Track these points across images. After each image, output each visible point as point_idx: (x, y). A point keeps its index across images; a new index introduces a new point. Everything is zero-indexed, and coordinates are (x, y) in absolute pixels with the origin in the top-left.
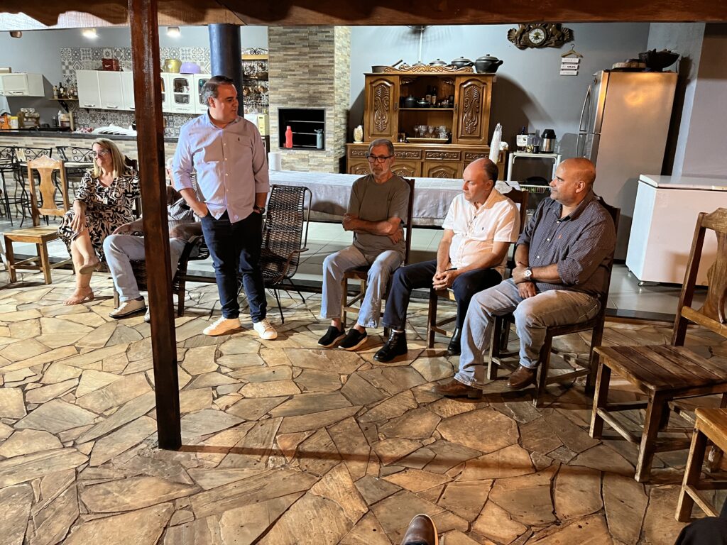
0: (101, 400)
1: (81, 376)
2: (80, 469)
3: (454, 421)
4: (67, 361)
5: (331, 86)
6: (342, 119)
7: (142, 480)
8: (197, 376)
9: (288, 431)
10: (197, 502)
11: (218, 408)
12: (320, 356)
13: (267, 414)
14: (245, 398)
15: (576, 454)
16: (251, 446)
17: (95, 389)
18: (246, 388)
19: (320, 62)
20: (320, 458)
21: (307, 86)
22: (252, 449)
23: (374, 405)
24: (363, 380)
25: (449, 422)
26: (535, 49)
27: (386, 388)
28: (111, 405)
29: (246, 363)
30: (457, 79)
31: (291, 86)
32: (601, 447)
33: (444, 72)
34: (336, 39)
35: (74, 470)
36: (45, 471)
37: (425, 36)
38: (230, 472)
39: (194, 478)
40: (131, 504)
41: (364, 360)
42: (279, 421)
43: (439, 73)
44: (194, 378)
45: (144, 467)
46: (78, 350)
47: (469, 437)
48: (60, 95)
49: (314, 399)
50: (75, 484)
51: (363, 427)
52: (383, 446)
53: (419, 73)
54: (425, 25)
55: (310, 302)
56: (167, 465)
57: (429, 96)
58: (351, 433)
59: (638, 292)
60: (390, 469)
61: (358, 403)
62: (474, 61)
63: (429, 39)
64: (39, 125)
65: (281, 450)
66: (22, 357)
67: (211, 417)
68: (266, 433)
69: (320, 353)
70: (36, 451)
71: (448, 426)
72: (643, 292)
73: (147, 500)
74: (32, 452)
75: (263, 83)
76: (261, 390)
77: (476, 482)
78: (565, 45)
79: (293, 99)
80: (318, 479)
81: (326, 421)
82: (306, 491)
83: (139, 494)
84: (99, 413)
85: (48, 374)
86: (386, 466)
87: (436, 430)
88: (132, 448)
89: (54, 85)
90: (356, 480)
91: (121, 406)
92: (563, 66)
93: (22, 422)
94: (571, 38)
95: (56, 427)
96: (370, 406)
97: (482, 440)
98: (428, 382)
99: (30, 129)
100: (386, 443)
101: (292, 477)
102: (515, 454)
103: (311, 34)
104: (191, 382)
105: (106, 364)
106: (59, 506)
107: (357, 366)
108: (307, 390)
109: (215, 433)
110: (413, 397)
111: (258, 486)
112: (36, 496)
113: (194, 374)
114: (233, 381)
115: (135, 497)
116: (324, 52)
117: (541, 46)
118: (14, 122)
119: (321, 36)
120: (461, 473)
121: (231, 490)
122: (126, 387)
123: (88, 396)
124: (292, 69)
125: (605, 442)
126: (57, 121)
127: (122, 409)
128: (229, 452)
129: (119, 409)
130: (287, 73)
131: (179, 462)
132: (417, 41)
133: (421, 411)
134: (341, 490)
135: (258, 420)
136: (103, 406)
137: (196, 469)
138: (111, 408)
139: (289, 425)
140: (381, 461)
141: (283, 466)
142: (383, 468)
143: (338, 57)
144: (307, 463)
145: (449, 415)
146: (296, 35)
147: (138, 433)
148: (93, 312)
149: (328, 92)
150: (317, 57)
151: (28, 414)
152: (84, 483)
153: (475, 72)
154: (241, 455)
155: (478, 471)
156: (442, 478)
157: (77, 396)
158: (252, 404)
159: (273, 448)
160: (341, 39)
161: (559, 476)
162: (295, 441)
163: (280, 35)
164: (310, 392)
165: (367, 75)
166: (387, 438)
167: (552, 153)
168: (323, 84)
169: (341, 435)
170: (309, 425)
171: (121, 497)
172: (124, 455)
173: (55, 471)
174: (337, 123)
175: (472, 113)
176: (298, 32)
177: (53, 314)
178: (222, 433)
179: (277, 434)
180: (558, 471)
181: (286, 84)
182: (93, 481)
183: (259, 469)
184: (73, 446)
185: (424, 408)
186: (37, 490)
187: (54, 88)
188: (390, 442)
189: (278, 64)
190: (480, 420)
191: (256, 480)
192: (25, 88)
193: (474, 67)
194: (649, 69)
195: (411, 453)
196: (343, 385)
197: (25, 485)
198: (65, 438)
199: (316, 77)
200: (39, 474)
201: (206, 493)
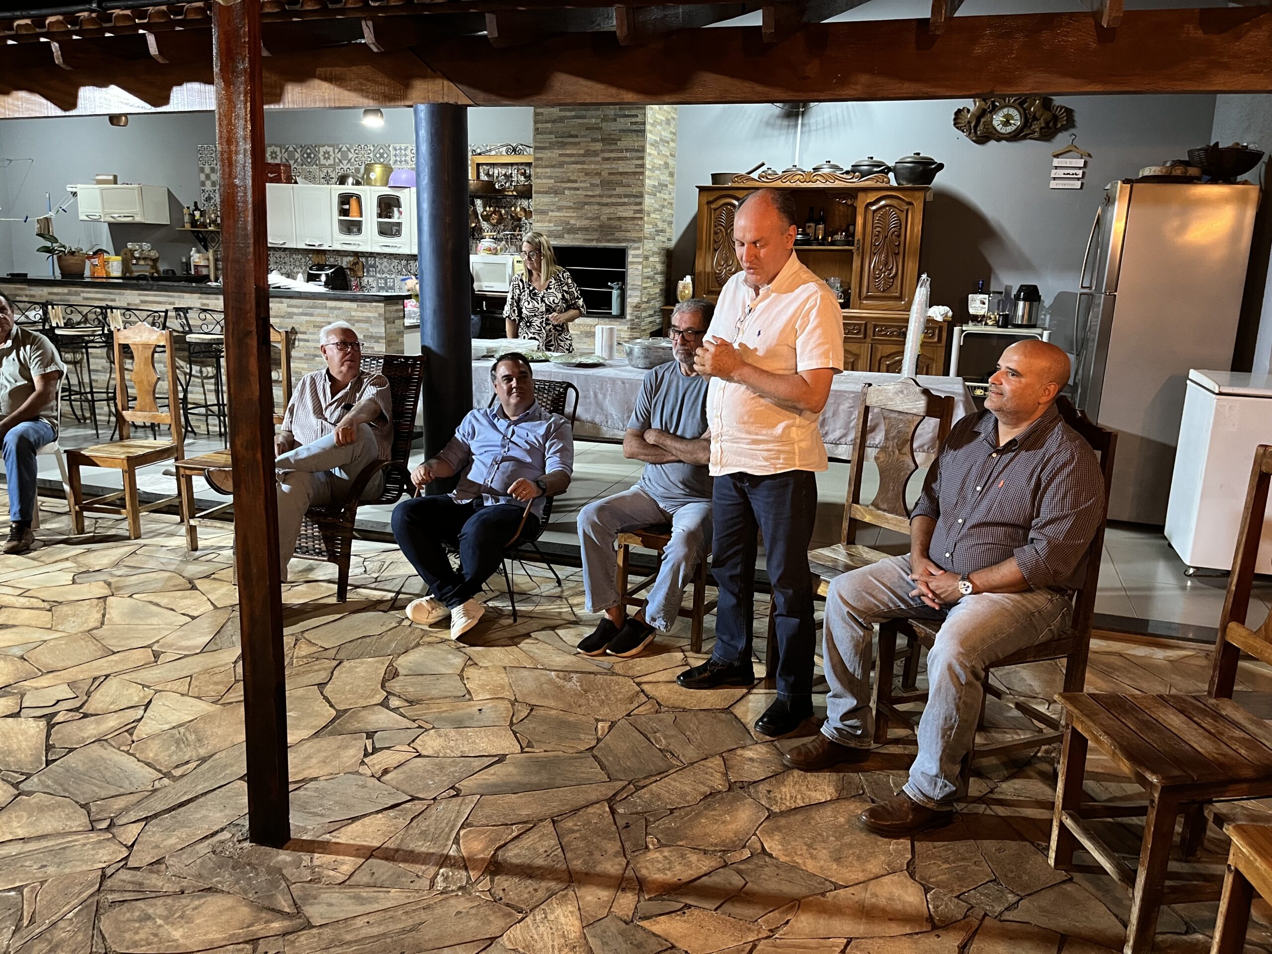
0: (173, 748)
1: (150, 702)
2: (109, 872)
3: (792, 819)
4: (134, 675)
5: (638, 208)
6: (657, 263)
7: (210, 899)
8: (346, 711)
9: (484, 821)
10: (294, 947)
11: (369, 773)
12: (568, 685)
13: (453, 788)
14: (420, 756)
15: (1016, 899)
16: (412, 846)
17: (166, 727)
18: (426, 738)
19: (622, 167)
20: (530, 877)
21: (596, 207)
22: (412, 852)
23: (648, 781)
24: (637, 734)
25: (783, 822)
26: (1004, 142)
27: (678, 751)
28: (186, 758)
29: (434, 692)
30: (861, 195)
31: (570, 208)
32: (1068, 887)
33: (838, 184)
34: (648, 127)
35: (100, 873)
36: (51, 870)
37: (806, 121)
38: (365, 894)
39: (298, 902)
40: (181, 941)
41: (647, 696)
42: (472, 801)
43: (829, 185)
44: (340, 714)
45: (218, 875)
46: (156, 655)
47: (815, 852)
48: (194, 222)
49: (542, 765)
50: (96, 898)
51: (621, 822)
52: (652, 861)
53: (794, 185)
54: (806, 103)
55: (571, 585)
56: (257, 875)
57: (812, 225)
58: (596, 832)
59: (1184, 588)
60: (655, 907)
61: (619, 776)
62: (891, 164)
63: (813, 128)
64: (158, 272)
65: (463, 858)
66: (60, 665)
67: (354, 788)
68: (443, 825)
69: (570, 679)
70: (46, 833)
71: (778, 829)
72: (1193, 588)
73: (210, 936)
74: (39, 833)
75: (525, 203)
76: (452, 743)
77: (813, 943)
78: (1060, 136)
79: (572, 230)
80: (520, 916)
81: (555, 807)
82: (493, 939)
83: (198, 925)
84: (165, 770)
85: (97, 696)
86: (650, 899)
87: (755, 834)
88: (206, 838)
89: (185, 206)
90: (588, 923)
91: (203, 760)
92: (1054, 173)
93: (35, 779)
94: (1070, 123)
95: (88, 791)
96: (641, 784)
97: (838, 860)
98: (757, 743)
99: (139, 278)
100: (657, 855)
101: (473, 911)
102: (897, 892)
103: (605, 119)
104: (333, 721)
105: (197, 683)
106: (60, 934)
107: (632, 707)
108: (532, 747)
109: (354, 819)
110: (723, 769)
111: (410, 923)
112: (25, 914)
113: (341, 707)
114: (406, 723)
115: (190, 929)
116: (627, 150)
117: (1014, 137)
118: (115, 268)
119: (624, 123)
120: (787, 922)
121: (358, 929)
122: (219, 727)
123: (153, 739)
124: (572, 178)
125: (1077, 876)
126: (188, 264)
127: (205, 766)
128: (371, 856)
129: (199, 765)
130: (564, 185)
131: (279, 871)
132: (792, 131)
133: (734, 797)
134: (557, 942)
135: (435, 799)
136: (175, 757)
137: (307, 885)
138: (187, 762)
139: (488, 811)
140: (641, 890)
141: (460, 888)
142: (642, 903)
143: (652, 157)
144: (506, 885)
145: (783, 808)
146: (580, 121)
147: (221, 811)
148: (197, 589)
149: (634, 218)
150: (614, 159)
151: (47, 765)
152: (111, 897)
153: (894, 183)
154: (391, 864)
155: (821, 921)
156: (749, 929)
157: (135, 738)
158: (429, 768)
159: (451, 853)
160: (659, 127)
161: (976, 941)
162: (492, 841)
163: (554, 121)
164: (538, 751)
165: (702, 189)
166: (661, 845)
167: (1034, 326)
168: (624, 204)
169: (578, 835)
170: (524, 812)
171: (166, 927)
172: (189, 849)
173: (67, 871)
174: (649, 271)
175: (887, 257)
176: (584, 117)
177: (130, 591)
178: (366, 820)
179: (462, 827)
180: (977, 929)
181: (562, 203)
182: (127, 894)
183: (417, 891)
184: (108, 829)
185: (741, 791)
186: (30, 905)
187: (185, 211)
188: (666, 854)
189: (548, 170)
190: (842, 820)
191: (407, 913)
192: (137, 209)
193: (891, 175)
194: (1208, 177)
195: (699, 878)
196: (599, 740)
197: (12, 893)
198: (98, 813)
199: (614, 193)
200: (41, 875)
201: (314, 931)
